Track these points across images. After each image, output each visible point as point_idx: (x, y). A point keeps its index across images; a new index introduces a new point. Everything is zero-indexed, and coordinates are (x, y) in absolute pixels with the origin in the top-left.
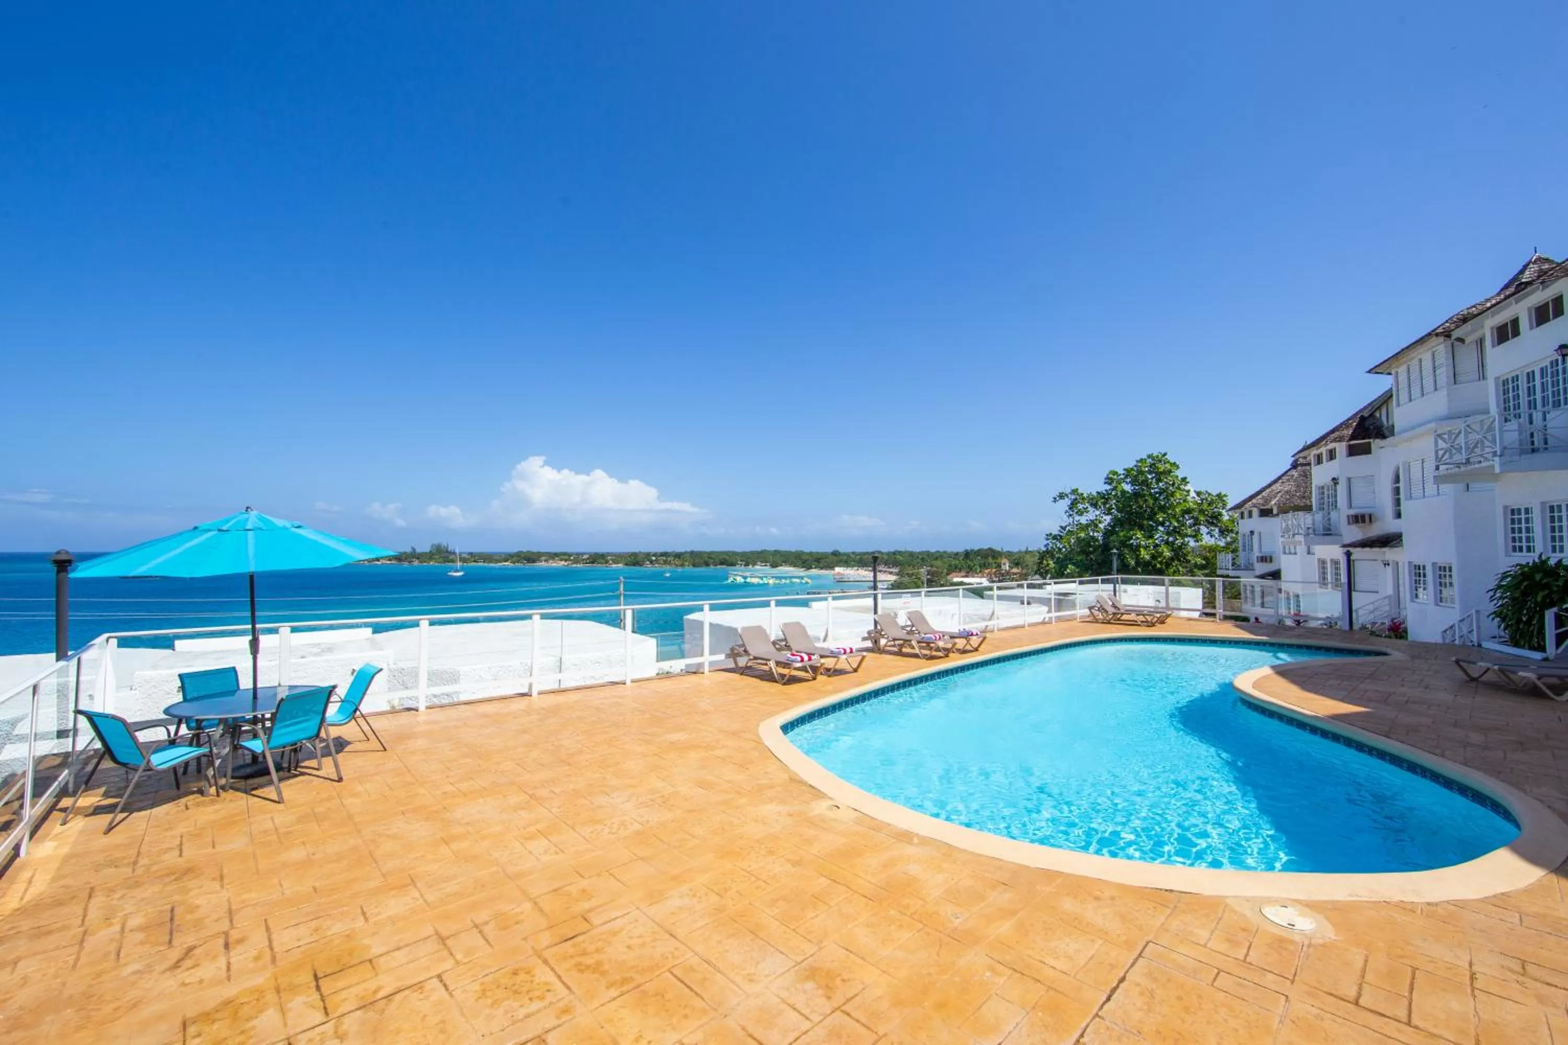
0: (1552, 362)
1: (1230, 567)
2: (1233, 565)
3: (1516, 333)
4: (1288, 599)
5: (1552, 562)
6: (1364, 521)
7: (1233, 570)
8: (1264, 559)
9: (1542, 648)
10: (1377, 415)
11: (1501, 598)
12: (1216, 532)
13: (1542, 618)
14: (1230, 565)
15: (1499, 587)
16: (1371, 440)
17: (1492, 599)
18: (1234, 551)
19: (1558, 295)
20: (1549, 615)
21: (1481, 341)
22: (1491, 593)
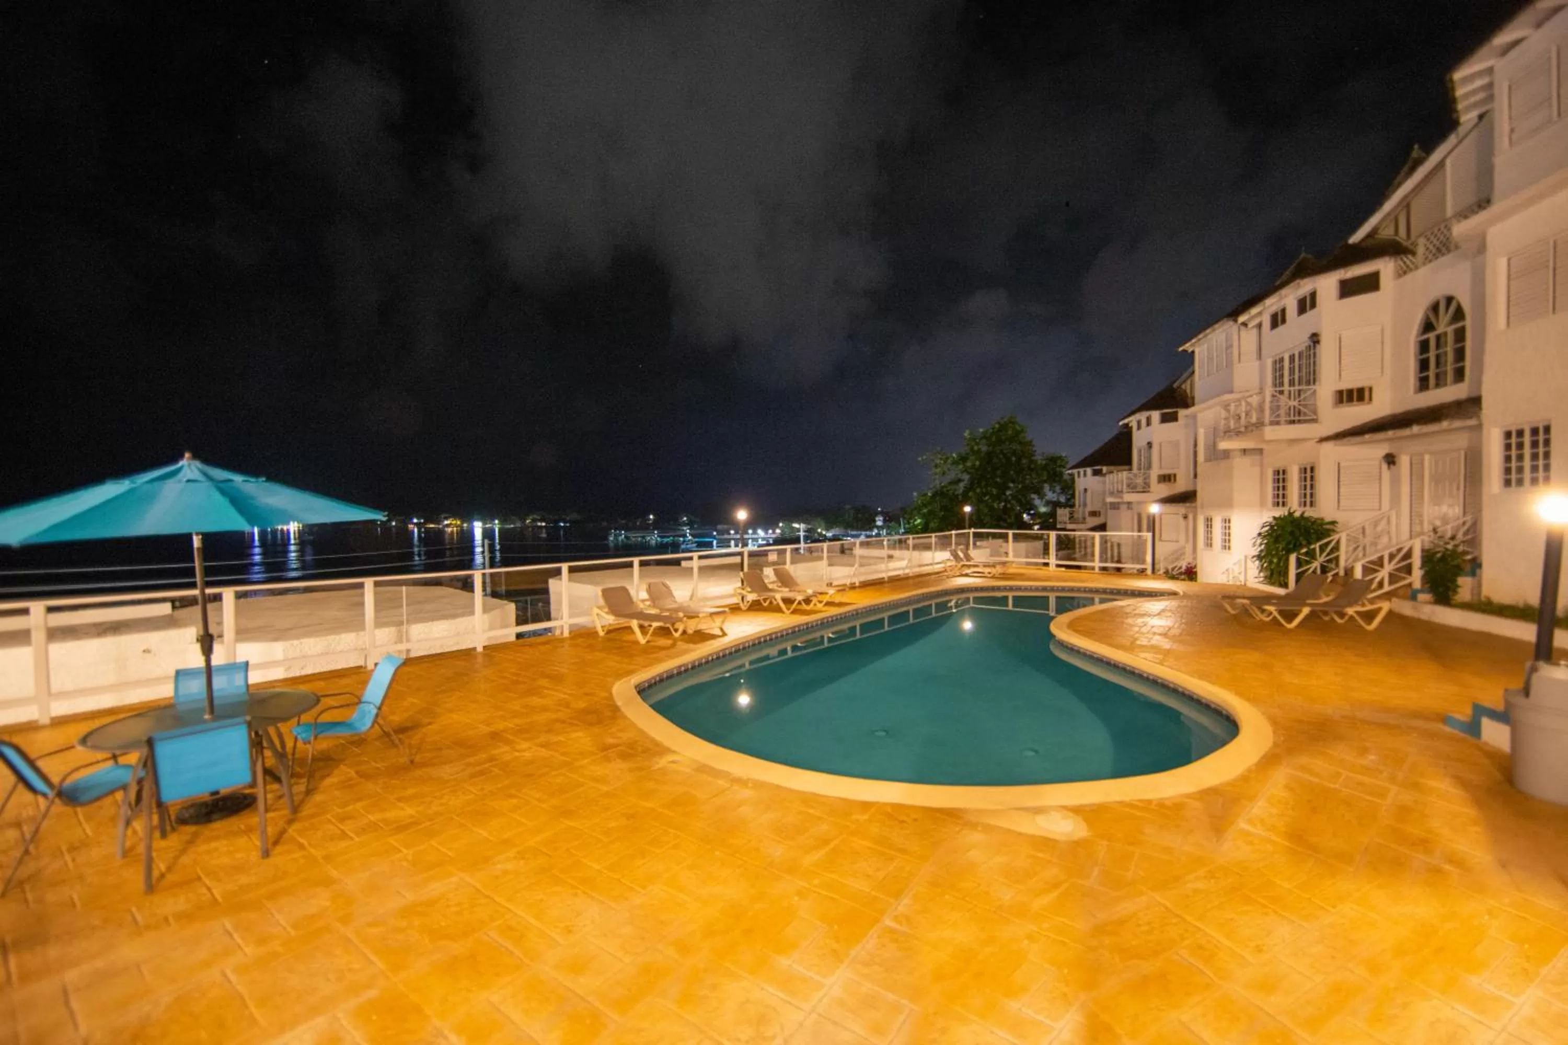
0: (1306, 347)
1: (1068, 522)
2: (1070, 519)
3: (1284, 321)
4: (1112, 546)
5: (1297, 514)
6: (1170, 480)
7: (1070, 523)
8: (1094, 514)
9: (1285, 585)
10: (1183, 387)
11: (1261, 544)
12: (1058, 489)
13: (1287, 560)
14: (1068, 519)
15: (1260, 534)
16: (1178, 410)
17: (1254, 545)
18: (1073, 506)
19: (1313, 291)
20: (1293, 558)
21: (1260, 326)
22: (1254, 540)
